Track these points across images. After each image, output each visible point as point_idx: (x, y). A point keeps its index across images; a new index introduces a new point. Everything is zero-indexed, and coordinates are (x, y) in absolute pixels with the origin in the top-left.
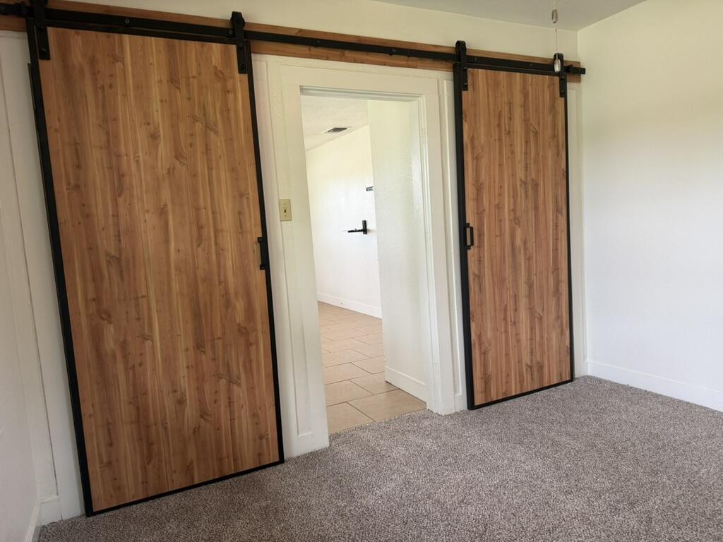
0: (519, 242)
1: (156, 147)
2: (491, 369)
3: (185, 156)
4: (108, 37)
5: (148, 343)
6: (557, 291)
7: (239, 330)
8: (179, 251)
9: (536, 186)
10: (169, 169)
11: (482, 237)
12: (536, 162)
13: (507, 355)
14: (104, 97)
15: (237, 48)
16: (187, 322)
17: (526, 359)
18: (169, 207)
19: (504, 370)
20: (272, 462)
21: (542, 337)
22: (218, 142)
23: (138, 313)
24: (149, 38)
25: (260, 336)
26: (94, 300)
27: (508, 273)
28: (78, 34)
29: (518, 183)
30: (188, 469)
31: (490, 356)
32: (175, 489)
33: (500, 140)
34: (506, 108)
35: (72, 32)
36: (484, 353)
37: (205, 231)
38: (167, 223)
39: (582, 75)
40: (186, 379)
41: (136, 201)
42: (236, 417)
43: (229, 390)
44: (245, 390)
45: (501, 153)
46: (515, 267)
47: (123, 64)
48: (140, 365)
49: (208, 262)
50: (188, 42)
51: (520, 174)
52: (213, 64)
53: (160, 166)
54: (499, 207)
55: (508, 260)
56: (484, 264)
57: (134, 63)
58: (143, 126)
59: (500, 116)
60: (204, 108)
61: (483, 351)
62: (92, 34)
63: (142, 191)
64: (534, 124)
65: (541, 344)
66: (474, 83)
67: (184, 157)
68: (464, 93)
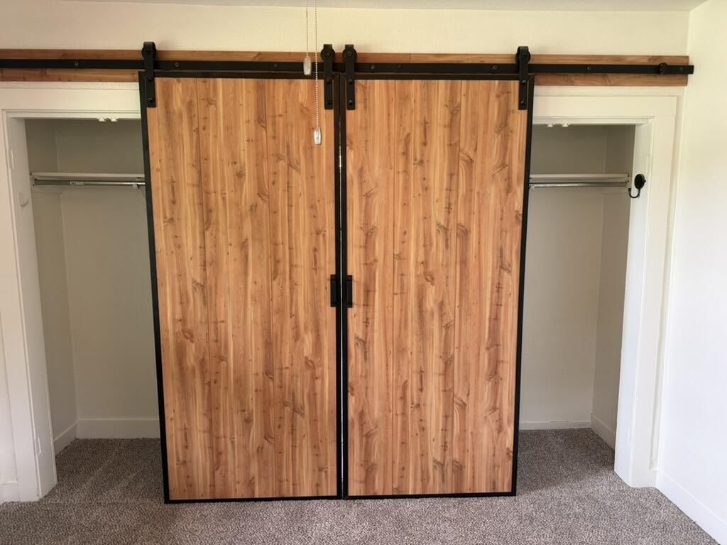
0: (430, 304)
1: (241, 185)
2: (376, 457)
3: (267, 193)
4: (204, 82)
5: (223, 363)
6: (494, 374)
7: (306, 363)
8: (255, 283)
9: (464, 233)
10: (252, 206)
11: (371, 293)
12: (468, 199)
13: (404, 443)
14: (198, 138)
15: (325, 82)
16: (258, 349)
17: (435, 453)
18: (250, 242)
19: (397, 461)
20: (329, 495)
21: (463, 430)
22: (299, 180)
23: (217, 336)
24: (240, 79)
25: (326, 372)
26: (180, 320)
27: (411, 341)
28: (179, 81)
29: (434, 229)
30: (250, 483)
31: (377, 442)
32: (238, 497)
33: (406, 172)
34: (418, 131)
35: (175, 80)
36: (368, 436)
37: (281, 266)
38: (247, 257)
39: (690, 76)
40: (254, 400)
41: (220, 235)
42: (297, 445)
43: (293, 418)
44: (308, 421)
45: (406, 189)
46: (423, 335)
47: (216, 107)
48: (215, 382)
49: (282, 295)
50: (277, 80)
51: (438, 215)
52: (300, 101)
53: (243, 202)
54: (400, 257)
55: (413, 325)
56: (373, 326)
57: (225, 105)
58: (230, 165)
59: (407, 141)
60: (288, 146)
61: (365, 432)
62: (190, 81)
63: (226, 226)
64: (466, 150)
65: (462, 439)
66: (366, 99)
67: (265, 195)
68: (349, 113)
